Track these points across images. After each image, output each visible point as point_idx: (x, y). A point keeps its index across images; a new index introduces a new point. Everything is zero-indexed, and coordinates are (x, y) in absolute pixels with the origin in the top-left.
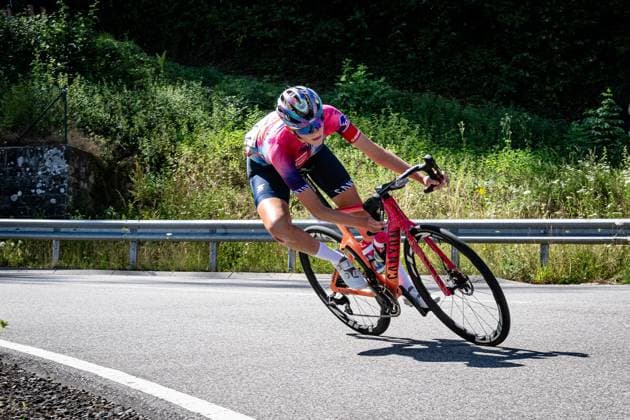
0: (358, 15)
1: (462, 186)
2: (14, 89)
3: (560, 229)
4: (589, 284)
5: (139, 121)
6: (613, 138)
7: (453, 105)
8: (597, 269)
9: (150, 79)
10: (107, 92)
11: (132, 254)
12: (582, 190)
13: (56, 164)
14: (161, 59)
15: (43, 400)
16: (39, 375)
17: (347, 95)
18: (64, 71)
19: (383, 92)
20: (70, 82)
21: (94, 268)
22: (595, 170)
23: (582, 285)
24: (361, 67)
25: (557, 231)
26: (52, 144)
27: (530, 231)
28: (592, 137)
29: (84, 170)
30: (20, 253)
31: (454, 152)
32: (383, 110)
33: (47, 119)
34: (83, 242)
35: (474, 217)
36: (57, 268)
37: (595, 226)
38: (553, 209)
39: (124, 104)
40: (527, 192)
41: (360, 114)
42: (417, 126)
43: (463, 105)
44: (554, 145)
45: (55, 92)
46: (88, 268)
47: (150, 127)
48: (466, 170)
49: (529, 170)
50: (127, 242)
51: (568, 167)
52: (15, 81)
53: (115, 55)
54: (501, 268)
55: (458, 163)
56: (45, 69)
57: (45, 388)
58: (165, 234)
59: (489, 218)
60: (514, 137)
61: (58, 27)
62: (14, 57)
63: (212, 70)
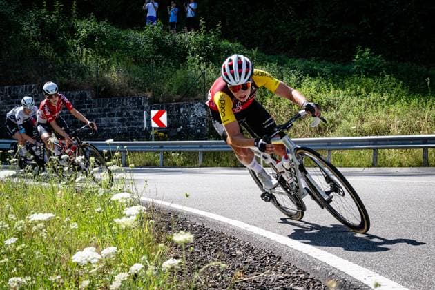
0: (365, 21)
1: (429, 116)
2: (178, 72)
13: (200, 111)
15: (201, 237)
16: (198, 224)
17: (359, 66)
18: (203, 61)
19: (380, 63)
20: (207, 67)
21: (220, 166)
24: (368, 50)
26: (198, 100)
30: (182, 159)
31: (423, 96)
32: (381, 74)
33: (195, 87)
34: (214, 152)
36: (201, 167)
41: (367, 77)
42: (401, 82)
45: (199, 73)
46: (217, 166)
48: (431, 106)
52: (178, 68)
55: (426, 102)
56: (194, 61)
57: (201, 230)
61: (200, 38)
62: (177, 55)
63: (282, 56)
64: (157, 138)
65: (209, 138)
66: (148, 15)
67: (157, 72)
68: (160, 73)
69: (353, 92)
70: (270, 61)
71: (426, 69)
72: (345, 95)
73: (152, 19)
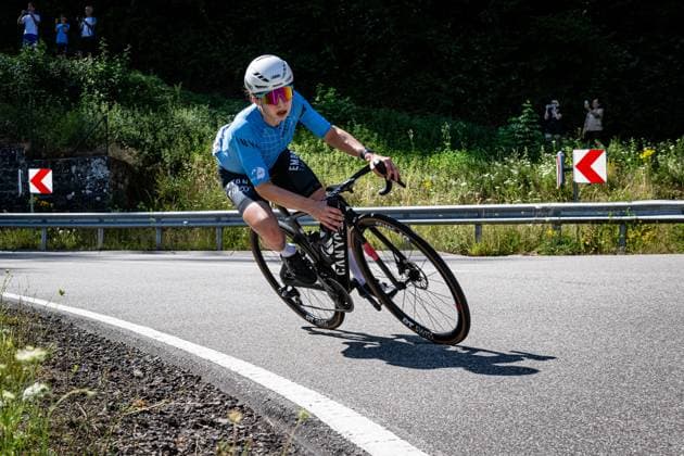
0: (328, 49)
1: (412, 181)
2: (68, 114)
3: (490, 213)
4: (514, 256)
5: (162, 136)
6: (533, 139)
7: (404, 117)
8: (521, 244)
9: (170, 104)
10: (138, 115)
11: (158, 238)
12: (508, 181)
13: (100, 171)
14: (178, 89)
16: (89, 332)
18: (105, 100)
19: (348, 108)
20: (110, 108)
21: (129, 249)
22: (518, 165)
23: (509, 257)
24: (332, 89)
25: (488, 214)
26: (97, 155)
27: (466, 215)
28: (516, 139)
29: (121, 175)
30: (74, 238)
31: (405, 154)
32: (349, 122)
33: (93, 137)
34: (120, 229)
35: (423, 204)
36: (101, 250)
37: (520, 210)
38: (484, 197)
39: (150, 123)
40: (464, 184)
42: (376, 134)
43: (412, 116)
44: (484, 146)
45: (99, 116)
46: (124, 249)
47: (170, 141)
48: (415, 168)
49: (465, 166)
50: (154, 228)
51: (497, 163)
52: (69, 109)
53: (143, 86)
54: (444, 244)
56: (91, 99)
57: (93, 341)
58: (182, 222)
59: (434, 205)
60: (452, 141)
61: (100, 67)
62: (69, 91)
63: (216, 95)
64: (38, 209)
65: (114, 209)
66: (25, 32)
67: (39, 114)
68: (42, 115)
69: (313, 146)
70: (199, 102)
71: (408, 118)
72: (301, 151)
73: (31, 38)
